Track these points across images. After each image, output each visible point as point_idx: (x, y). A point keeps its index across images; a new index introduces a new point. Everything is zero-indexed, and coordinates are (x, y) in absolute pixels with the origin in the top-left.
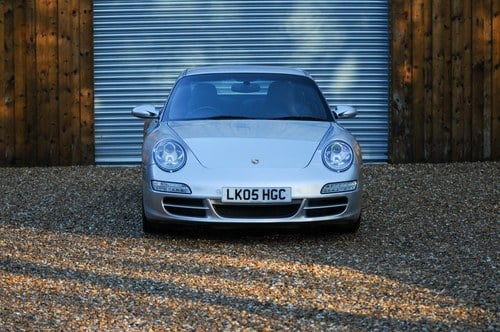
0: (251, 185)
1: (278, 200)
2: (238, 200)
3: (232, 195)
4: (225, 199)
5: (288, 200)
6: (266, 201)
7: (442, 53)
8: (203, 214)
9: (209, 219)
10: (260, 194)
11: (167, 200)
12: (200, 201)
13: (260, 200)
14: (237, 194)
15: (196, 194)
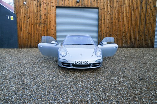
0: (80, 61)
1: (86, 64)
2: (78, 64)
3: (76, 63)
4: (75, 64)
5: (88, 64)
6: (84, 64)
7: (106, 33)
8: (70, 66)
9: (71, 68)
10: (82, 63)
11: (62, 63)
12: (69, 64)
13: (82, 64)
14: (77, 63)
15: (68, 62)
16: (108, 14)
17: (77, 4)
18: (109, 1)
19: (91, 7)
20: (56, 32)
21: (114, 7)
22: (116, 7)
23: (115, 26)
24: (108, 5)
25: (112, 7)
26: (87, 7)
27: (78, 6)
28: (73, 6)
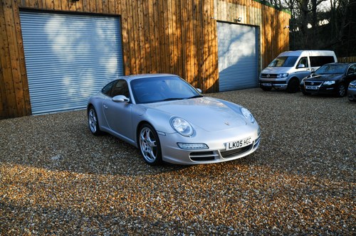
0: (239, 139)
2: (234, 148)
3: (231, 146)
4: (227, 149)
5: (252, 142)
8: (213, 158)
9: (217, 161)
10: (243, 142)
11: (192, 154)
12: (211, 152)
13: (243, 146)
14: (234, 145)
15: (211, 149)
16: (141, 29)
17: (72, 5)
18: (139, 2)
19: (105, 12)
20: (25, 76)
21: (150, 15)
22: (153, 16)
23: (155, 53)
24: (139, 10)
25: (146, 15)
26: (95, 12)
27: (75, 10)
28: (64, 9)
